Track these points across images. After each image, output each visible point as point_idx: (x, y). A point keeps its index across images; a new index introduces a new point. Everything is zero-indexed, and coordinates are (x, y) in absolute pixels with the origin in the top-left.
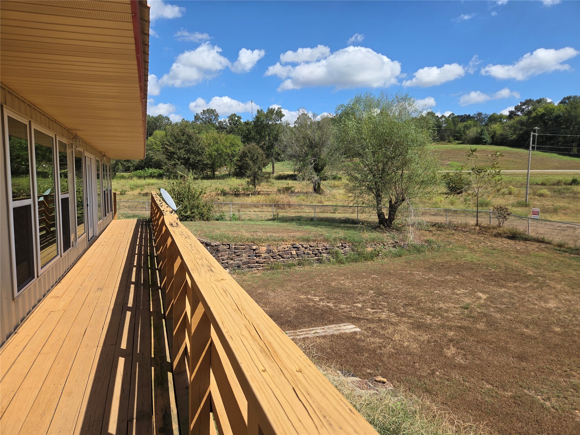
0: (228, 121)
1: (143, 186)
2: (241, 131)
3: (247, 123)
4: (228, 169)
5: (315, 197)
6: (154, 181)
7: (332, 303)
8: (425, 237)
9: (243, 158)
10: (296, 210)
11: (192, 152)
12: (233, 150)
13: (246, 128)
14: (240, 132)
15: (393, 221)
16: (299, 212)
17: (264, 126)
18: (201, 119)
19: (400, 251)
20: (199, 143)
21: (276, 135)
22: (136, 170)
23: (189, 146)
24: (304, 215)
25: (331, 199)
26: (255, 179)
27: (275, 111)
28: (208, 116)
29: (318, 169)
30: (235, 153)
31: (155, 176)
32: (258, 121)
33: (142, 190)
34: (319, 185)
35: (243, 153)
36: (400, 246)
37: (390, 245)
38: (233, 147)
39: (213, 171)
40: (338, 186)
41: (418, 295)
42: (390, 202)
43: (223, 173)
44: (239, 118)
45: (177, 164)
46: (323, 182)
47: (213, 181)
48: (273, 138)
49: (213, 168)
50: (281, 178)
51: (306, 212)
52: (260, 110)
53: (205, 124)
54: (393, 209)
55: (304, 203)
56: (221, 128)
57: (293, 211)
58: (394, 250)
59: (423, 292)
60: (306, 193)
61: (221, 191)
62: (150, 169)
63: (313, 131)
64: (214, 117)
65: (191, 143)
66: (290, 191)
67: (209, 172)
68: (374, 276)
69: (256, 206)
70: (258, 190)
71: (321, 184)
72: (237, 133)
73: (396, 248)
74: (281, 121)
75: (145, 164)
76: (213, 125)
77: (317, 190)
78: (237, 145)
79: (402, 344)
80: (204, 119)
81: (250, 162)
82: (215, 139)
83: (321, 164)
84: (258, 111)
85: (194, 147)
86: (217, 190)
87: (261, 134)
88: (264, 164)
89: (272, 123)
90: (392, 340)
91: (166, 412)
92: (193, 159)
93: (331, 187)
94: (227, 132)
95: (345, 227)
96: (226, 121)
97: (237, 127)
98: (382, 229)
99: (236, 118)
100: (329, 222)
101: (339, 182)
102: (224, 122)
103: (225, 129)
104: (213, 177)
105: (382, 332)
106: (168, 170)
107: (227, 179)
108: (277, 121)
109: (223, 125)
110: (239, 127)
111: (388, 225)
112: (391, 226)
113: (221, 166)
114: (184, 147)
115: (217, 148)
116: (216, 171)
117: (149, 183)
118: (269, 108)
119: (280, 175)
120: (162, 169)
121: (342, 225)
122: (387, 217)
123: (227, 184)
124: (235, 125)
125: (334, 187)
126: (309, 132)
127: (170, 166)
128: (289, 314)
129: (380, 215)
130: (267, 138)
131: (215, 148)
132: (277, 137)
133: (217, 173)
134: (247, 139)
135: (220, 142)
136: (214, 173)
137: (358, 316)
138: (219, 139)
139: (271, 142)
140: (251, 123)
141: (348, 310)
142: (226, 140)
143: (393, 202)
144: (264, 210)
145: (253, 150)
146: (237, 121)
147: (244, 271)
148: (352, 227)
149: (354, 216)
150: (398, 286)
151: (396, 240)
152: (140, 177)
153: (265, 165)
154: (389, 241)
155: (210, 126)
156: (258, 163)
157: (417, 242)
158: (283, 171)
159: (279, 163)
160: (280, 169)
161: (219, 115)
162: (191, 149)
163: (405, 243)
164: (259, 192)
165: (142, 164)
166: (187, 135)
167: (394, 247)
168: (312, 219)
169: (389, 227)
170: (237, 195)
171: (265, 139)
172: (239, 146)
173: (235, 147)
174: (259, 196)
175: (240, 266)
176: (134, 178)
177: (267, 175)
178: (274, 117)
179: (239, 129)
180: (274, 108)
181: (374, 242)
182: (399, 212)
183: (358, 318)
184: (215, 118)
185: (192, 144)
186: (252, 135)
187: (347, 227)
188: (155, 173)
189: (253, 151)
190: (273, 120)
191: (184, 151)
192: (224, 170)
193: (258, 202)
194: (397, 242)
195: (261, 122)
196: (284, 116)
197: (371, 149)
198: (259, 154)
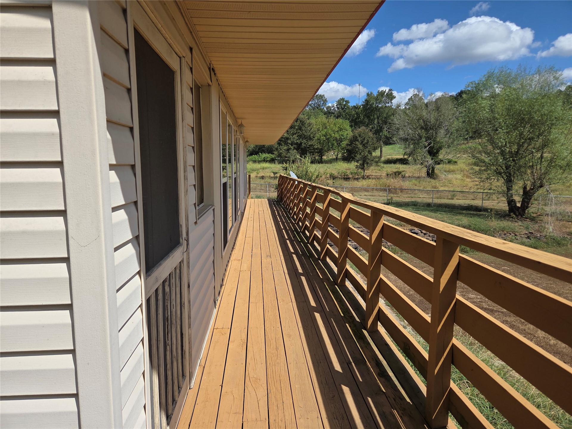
0: (337, 106)
1: (258, 170)
2: (349, 115)
3: (355, 107)
4: (336, 154)
5: (429, 182)
6: (267, 165)
7: (460, 292)
8: (568, 229)
9: (354, 142)
10: (409, 196)
11: (304, 137)
12: (341, 135)
13: (355, 112)
14: (347, 116)
15: (527, 210)
16: (412, 197)
17: (373, 110)
18: (310, 105)
19: (535, 242)
20: (311, 129)
21: (385, 118)
22: (252, 155)
23: (302, 132)
24: (419, 200)
25: (447, 184)
26: (365, 163)
27: (386, 94)
28: (316, 101)
29: (433, 152)
30: (343, 137)
31: (268, 160)
32: (367, 104)
33: (257, 173)
34: (433, 169)
35: (354, 138)
36: (536, 237)
37: (523, 236)
38: (341, 132)
39: (321, 155)
40: (453, 171)
41: (563, 292)
42: (525, 188)
43: (331, 158)
44: (347, 102)
45: (290, 149)
46: (437, 167)
47: (321, 165)
48: (383, 121)
49: (321, 152)
50: (389, 162)
51: (420, 198)
52: (370, 93)
53: (314, 109)
54: (527, 195)
55: (416, 188)
56: (329, 113)
57: (407, 196)
58: (528, 241)
59: (568, 289)
60: (418, 178)
61: (330, 175)
62: (263, 154)
63: (429, 112)
64: (322, 102)
65: (303, 128)
66: (400, 176)
67: (317, 156)
68: (505, 268)
69: (366, 190)
70: (367, 174)
71: (436, 168)
72: (344, 118)
73: (530, 239)
74: (392, 103)
75: (259, 149)
76: (322, 110)
77: (431, 174)
78: (345, 129)
79: (547, 342)
80: (312, 105)
81: (360, 146)
82: (324, 125)
83: (436, 147)
84: (368, 94)
85: (307, 133)
86: (326, 174)
87: (369, 117)
88: (374, 147)
89: (382, 106)
90: (535, 336)
91: (376, 361)
92: (305, 144)
93: (445, 171)
94: (335, 116)
95: (468, 214)
96: (334, 106)
97: (345, 111)
98: (512, 218)
99: (344, 103)
100: (448, 208)
101: (455, 166)
102: (332, 107)
103: (333, 114)
104: (321, 162)
105: (521, 327)
106: (280, 155)
107: (334, 163)
108: (387, 103)
109: (331, 110)
110: (347, 111)
111: (520, 214)
112: (524, 215)
113: (329, 150)
114: (297, 133)
115: (326, 133)
116: (324, 155)
117: (263, 167)
118: (379, 91)
119: (388, 159)
120: (274, 153)
121: (464, 212)
122: (519, 205)
123: (334, 168)
124: (343, 109)
125: (450, 171)
126: (425, 114)
127: (284, 151)
128: (413, 298)
129: (511, 202)
130: (376, 122)
131: (324, 133)
132: (387, 120)
133: (324, 158)
134: (355, 123)
135: (328, 127)
136: (322, 158)
137: (491, 308)
138: (328, 124)
139: (379, 126)
140: (360, 106)
141: (479, 300)
142: (335, 124)
143: (528, 189)
144: (375, 194)
145: (363, 133)
146: (345, 106)
147: (361, 252)
148: (476, 215)
149: (478, 203)
150: (536, 280)
151: (531, 230)
152: (255, 162)
153: (375, 149)
154: (521, 231)
155: (319, 111)
156: (368, 147)
157: (557, 234)
158: (392, 155)
159: (387, 146)
160: (387, 153)
161: (327, 100)
162: (304, 134)
163: (541, 234)
164: (368, 176)
165: (256, 149)
166: (301, 121)
167: (528, 238)
168: (429, 205)
169: (521, 215)
170: (347, 179)
171: (374, 123)
172: (347, 130)
173: (343, 131)
174: (370, 180)
175: (357, 248)
176: (250, 162)
177: (377, 159)
178: (385, 100)
179: (346, 113)
180: (384, 90)
181: (503, 231)
182: (536, 200)
183: (490, 309)
184: (323, 104)
185: (305, 130)
186: (361, 119)
187: (470, 214)
188: (267, 158)
189: (364, 135)
190: (383, 102)
191: (297, 137)
192: (331, 155)
193: (368, 186)
194: (532, 233)
195: (371, 105)
196: (395, 97)
197: (504, 130)
198: (369, 137)
